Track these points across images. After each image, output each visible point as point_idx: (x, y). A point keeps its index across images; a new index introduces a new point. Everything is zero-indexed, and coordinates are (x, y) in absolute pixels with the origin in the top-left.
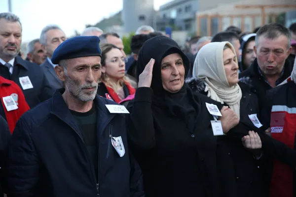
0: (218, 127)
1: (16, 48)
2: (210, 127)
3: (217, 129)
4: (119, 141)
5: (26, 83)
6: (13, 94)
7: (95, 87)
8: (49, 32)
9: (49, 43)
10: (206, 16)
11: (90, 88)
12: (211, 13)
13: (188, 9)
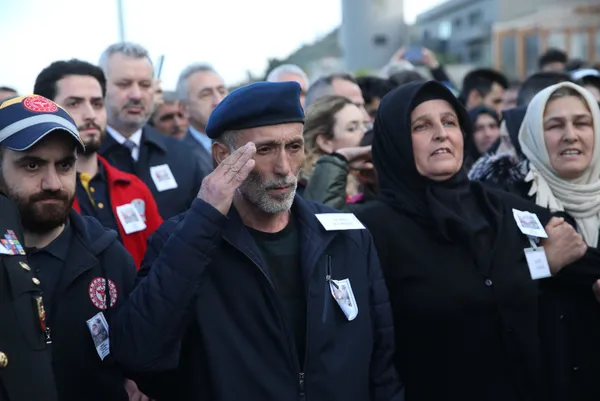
0: (539, 261)
1: (143, 108)
2: (524, 260)
3: (538, 265)
4: (344, 288)
5: (164, 178)
6: (136, 201)
7: (293, 185)
8: (194, 77)
9: (194, 98)
10: (512, 33)
11: (282, 188)
12: (523, 24)
13: (474, 18)
